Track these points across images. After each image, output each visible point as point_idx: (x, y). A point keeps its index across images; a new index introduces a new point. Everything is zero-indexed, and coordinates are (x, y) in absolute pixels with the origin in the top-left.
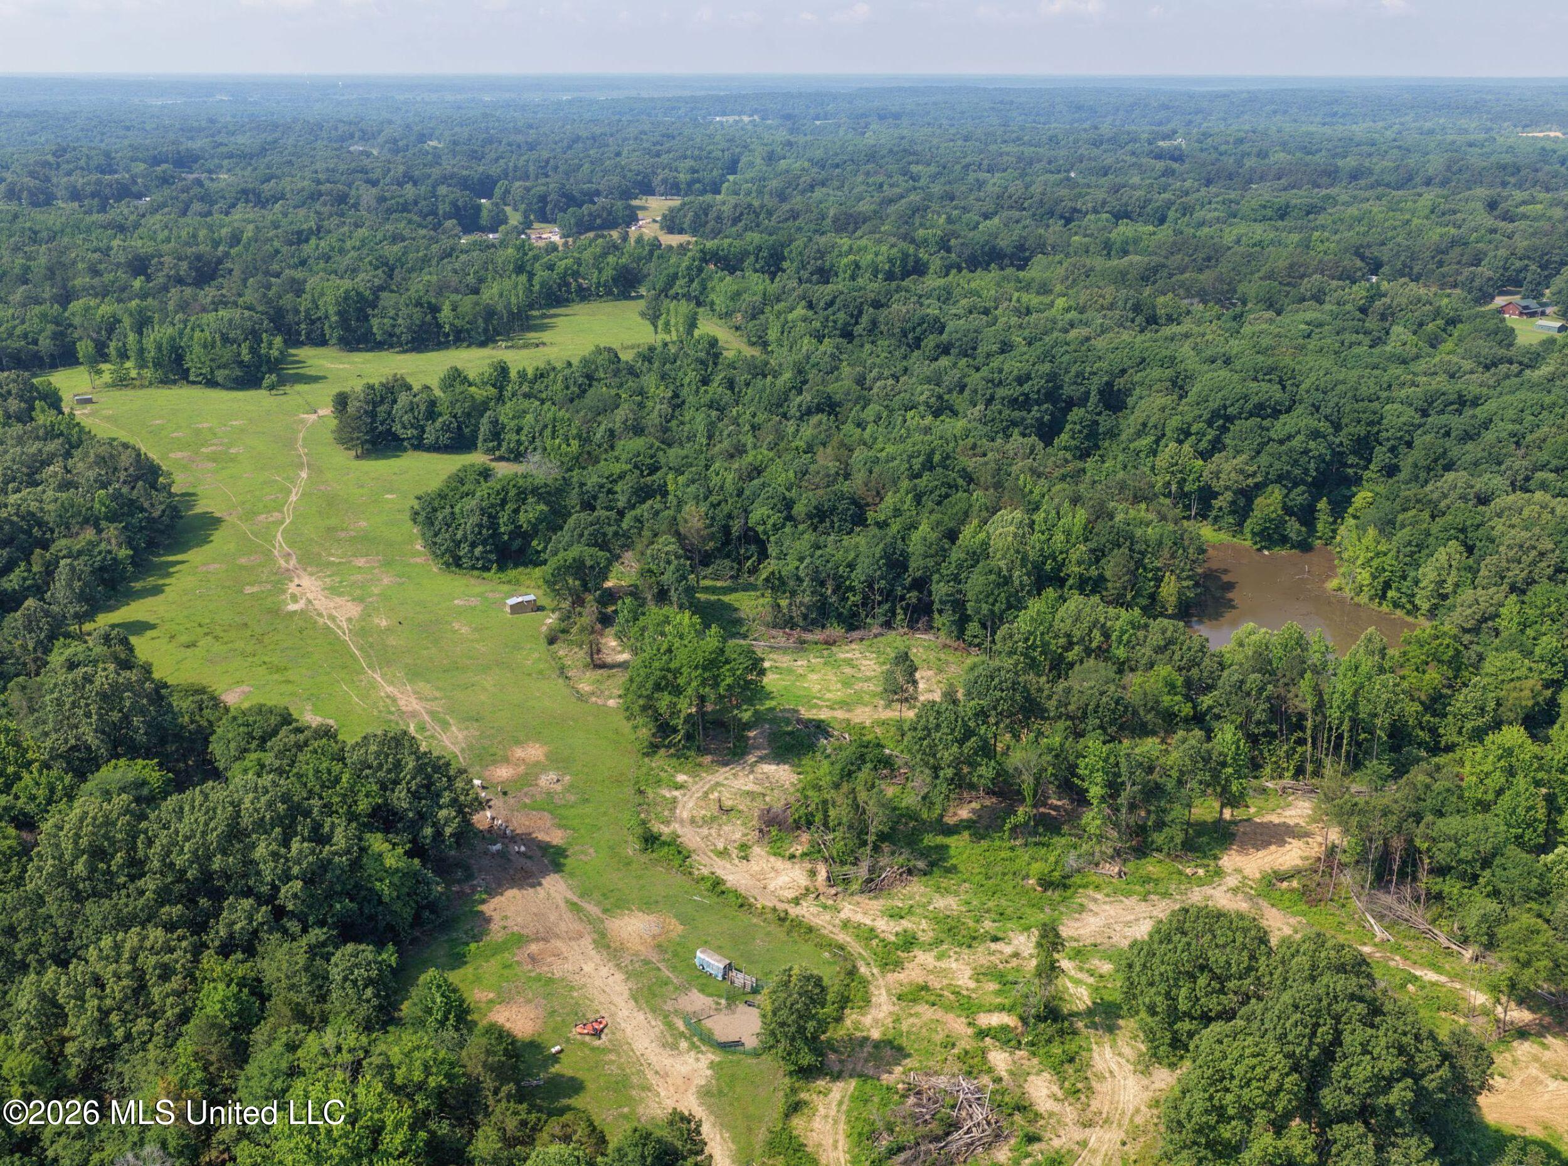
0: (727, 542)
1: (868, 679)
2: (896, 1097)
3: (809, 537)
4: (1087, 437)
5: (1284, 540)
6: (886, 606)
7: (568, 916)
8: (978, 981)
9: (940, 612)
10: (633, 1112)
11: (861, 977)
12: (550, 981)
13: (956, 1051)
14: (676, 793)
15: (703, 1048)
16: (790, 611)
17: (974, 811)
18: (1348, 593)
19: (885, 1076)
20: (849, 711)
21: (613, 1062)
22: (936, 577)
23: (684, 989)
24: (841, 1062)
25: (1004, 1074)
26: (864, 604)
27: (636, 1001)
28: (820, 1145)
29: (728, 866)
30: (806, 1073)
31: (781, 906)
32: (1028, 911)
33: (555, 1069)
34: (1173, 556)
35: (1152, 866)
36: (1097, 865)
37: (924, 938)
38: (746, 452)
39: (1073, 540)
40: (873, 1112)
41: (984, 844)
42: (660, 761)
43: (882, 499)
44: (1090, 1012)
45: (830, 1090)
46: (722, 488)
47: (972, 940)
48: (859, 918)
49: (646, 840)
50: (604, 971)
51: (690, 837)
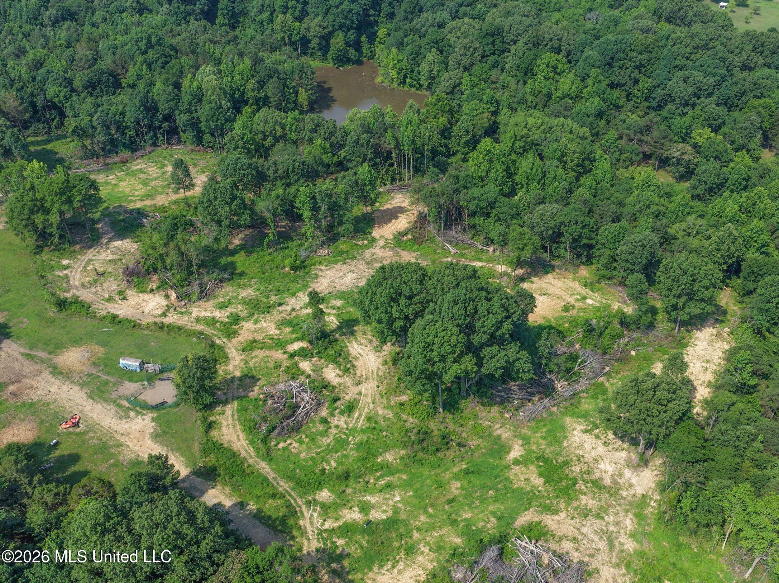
0: (36, 111)
1: (156, 179)
2: (261, 403)
3: (90, 100)
4: (232, 17)
5: (349, 60)
6: (151, 134)
7: (26, 363)
8: (280, 329)
9: (184, 132)
10: (117, 461)
11: (218, 346)
12: (32, 405)
13: (283, 369)
14: (66, 272)
15: (145, 412)
16: (93, 147)
17: (241, 239)
18: (387, 83)
19: (251, 394)
20: (153, 199)
21: (93, 437)
22: (177, 112)
23: (119, 383)
24: (225, 394)
25: (310, 372)
26: (137, 135)
27: (93, 399)
28: (230, 441)
29: (116, 306)
30: (209, 407)
31: (158, 320)
32: (291, 285)
33: (57, 453)
34: (301, 79)
35: (342, 245)
36: (316, 251)
37: (244, 314)
38: (26, 52)
39: (245, 78)
40: (252, 414)
41: (255, 255)
42: (46, 256)
43: (127, 71)
44: (340, 328)
45: (225, 411)
46: (20, 77)
47: (268, 309)
48: (204, 314)
49: (60, 305)
50: (65, 388)
51: (86, 296)
